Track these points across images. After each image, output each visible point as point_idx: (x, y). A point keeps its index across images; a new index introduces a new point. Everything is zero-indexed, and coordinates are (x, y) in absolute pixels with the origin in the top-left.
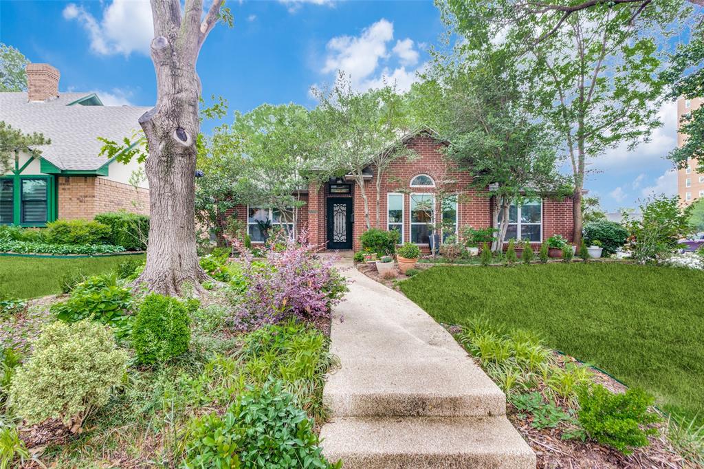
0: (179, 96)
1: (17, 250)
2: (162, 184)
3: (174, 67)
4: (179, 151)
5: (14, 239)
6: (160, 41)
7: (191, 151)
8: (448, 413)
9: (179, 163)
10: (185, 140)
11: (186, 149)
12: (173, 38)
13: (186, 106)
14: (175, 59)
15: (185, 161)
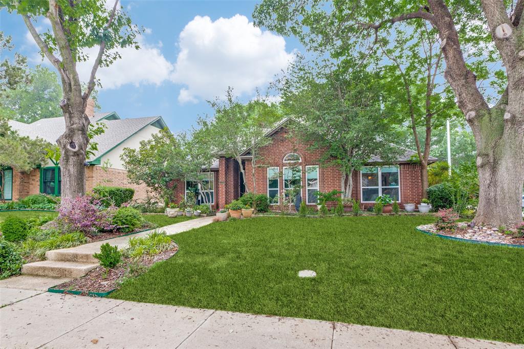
0: (73, 127)
1: (49, 208)
2: (65, 170)
3: (70, 113)
4: (72, 154)
5: (49, 203)
6: (64, 102)
7: (78, 153)
8: (85, 261)
9: (72, 159)
10: (74, 148)
11: (75, 152)
12: (69, 99)
13: (76, 131)
14: (70, 109)
15: (75, 158)
